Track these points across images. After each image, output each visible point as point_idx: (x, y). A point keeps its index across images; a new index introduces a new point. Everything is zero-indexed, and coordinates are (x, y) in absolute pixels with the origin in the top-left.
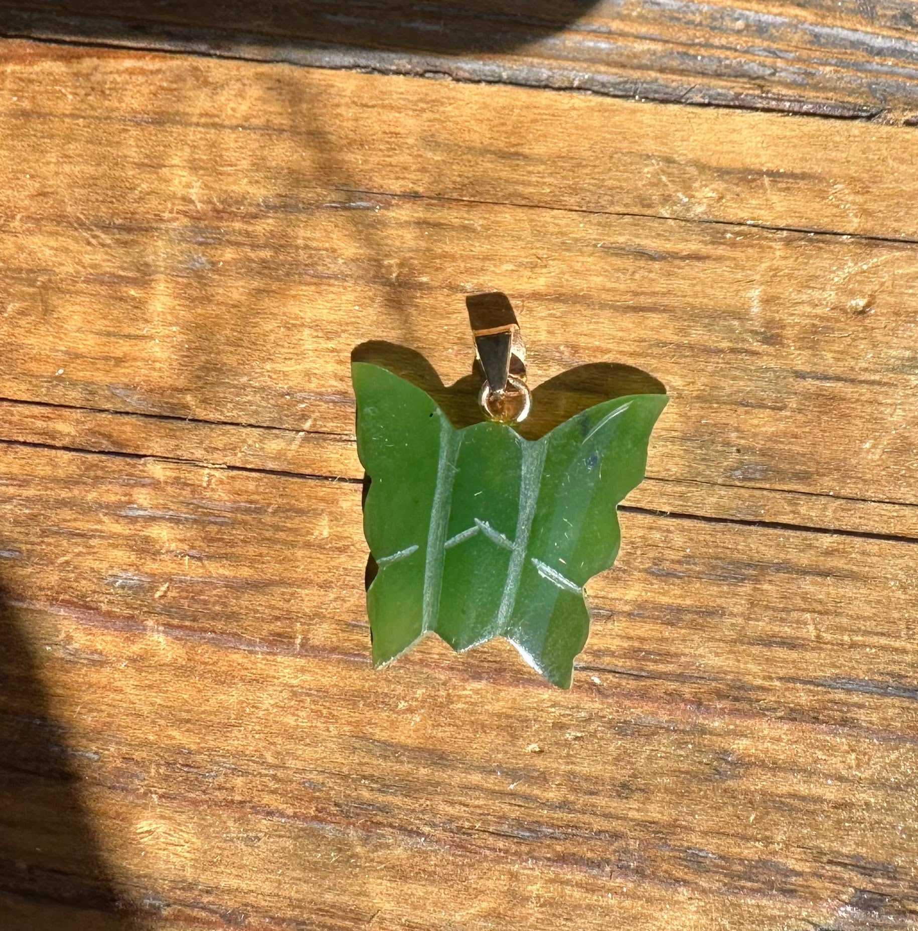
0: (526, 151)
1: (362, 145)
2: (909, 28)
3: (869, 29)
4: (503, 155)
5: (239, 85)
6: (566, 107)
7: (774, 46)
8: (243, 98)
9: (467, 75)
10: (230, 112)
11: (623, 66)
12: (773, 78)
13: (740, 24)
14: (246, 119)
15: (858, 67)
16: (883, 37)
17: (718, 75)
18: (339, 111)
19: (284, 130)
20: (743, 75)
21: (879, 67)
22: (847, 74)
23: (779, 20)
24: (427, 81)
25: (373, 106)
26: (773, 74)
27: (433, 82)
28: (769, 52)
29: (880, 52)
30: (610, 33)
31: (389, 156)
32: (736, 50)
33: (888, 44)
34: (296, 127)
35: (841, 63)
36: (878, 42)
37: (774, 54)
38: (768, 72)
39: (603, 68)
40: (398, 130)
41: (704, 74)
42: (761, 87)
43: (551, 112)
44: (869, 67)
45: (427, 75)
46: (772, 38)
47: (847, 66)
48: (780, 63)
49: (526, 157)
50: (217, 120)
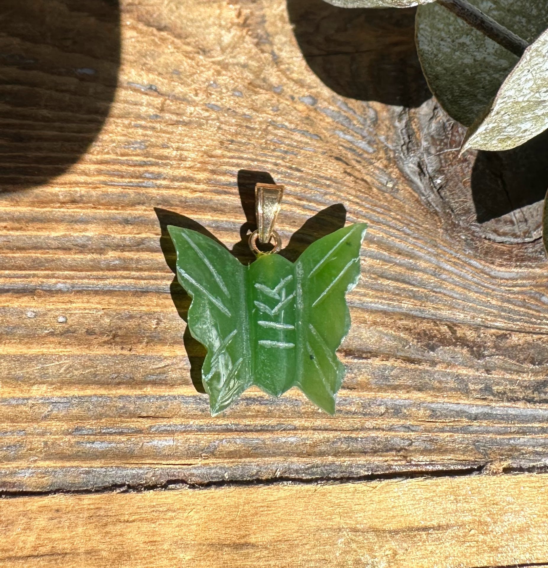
0: (252, 539)
1: (129, 556)
2: (491, 397)
3: (466, 402)
4: (237, 546)
5: (25, 520)
6: (276, 498)
7: (408, 423)
8: (31, 530)
9: (198, 480)
10: (21, 544)
11: (309, 455)
12: (411, 448)
13: (382, 409)
14: (35, 548)
15: (464, 430)
16: (476, 405)
17: (375, 452)
18: (107, 529)
19: (66, 554)
20: (391, 450)
21: (478, 428)
22: (458, 436)
23: (407, 402)
24: (171, 492)
25: (134, 521)
26: (411, 445)
27: (176, 492)
28: (405, 427)
29: (476, 418)
30: (295, 429)
31: (151, 563)
32: (383, 430)
33: (480, 410)
34: (76, 549)
35: (453, 430)
36: (474, 411)
37: (408, 428)
38: (407, 443)
39: (295, 459)
40: (155, 539)
41: (364, 453)
42: (405, 457)
43: (266, 504)
44: (471, 429)
45: (170, 486)
46: (405, 417)
47: (457, 431)
48: (413, 435)
49: (253, 545)
50: (11, 553)
